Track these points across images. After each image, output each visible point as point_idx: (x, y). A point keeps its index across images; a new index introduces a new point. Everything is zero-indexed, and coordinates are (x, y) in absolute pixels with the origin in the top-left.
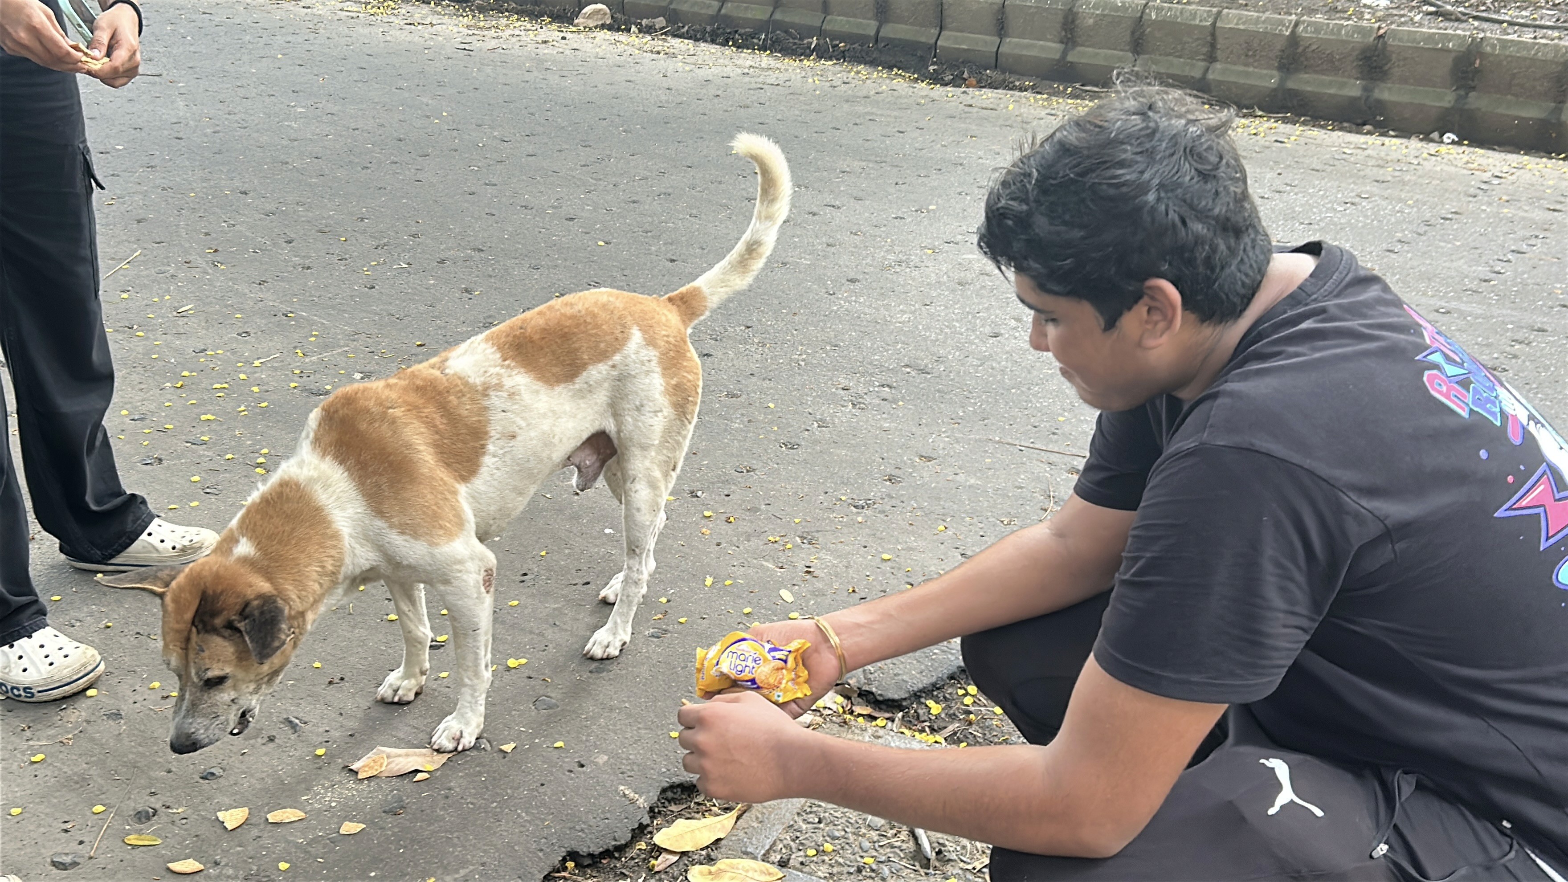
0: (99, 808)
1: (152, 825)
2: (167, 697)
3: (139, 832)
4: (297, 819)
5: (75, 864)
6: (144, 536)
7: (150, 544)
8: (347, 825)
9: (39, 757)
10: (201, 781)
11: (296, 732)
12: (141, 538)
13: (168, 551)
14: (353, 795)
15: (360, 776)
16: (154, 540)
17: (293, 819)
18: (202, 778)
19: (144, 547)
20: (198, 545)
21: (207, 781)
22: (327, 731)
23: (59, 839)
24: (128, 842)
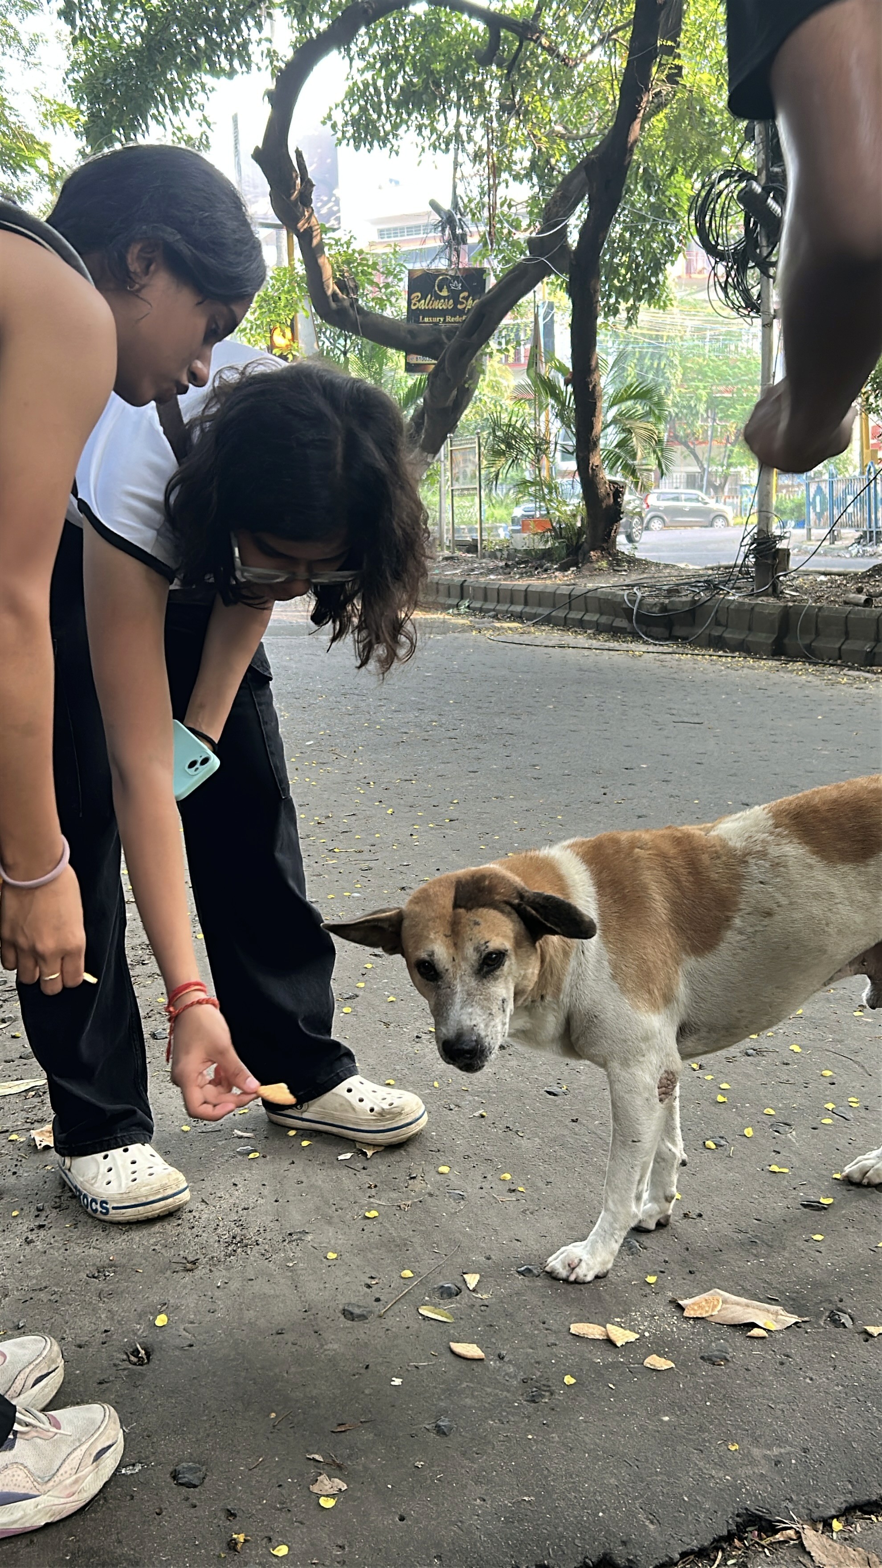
0: (407, 1273)
1: (451, 1303)
2: (514, 1191)
3: (436, 1306)
5: (363, 1317)
7: (346, 1100)
8: (654, 1359)
9: (374, 1213)
10: (517, 1275)
13: (364, 1113)
14: (672, 1331)
15: (686, 1314)
16: (353, 1098)
18: (518, 1272)
19: (341, 1105)
20: (398, 1110)
21: (522, 1277)
23: (359, 1292)
24: (421, 1311)
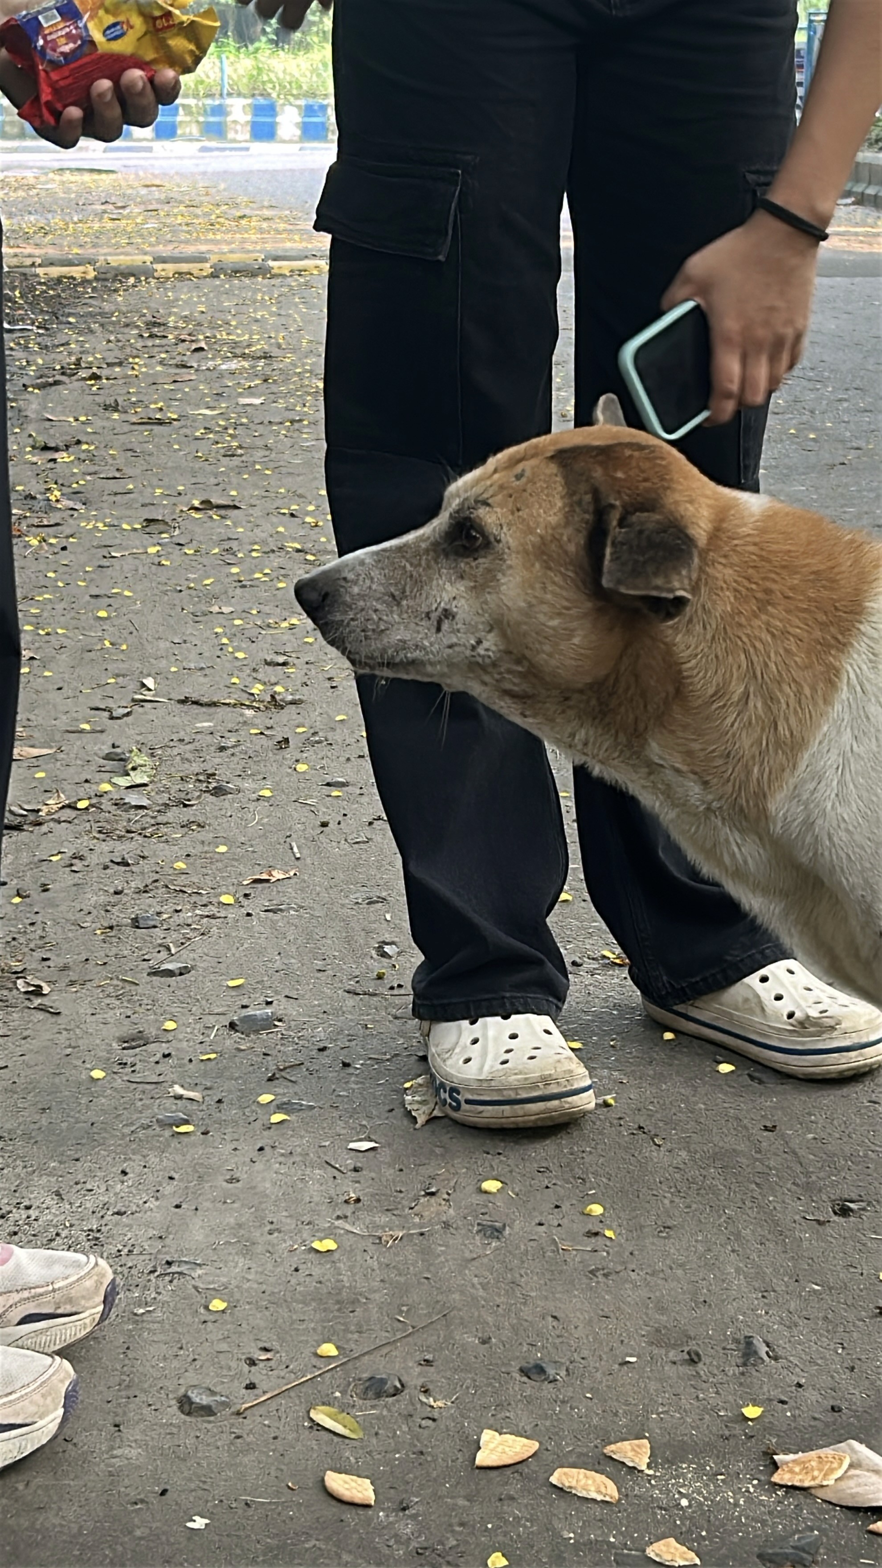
0: (329, 1349)
1: (373, 1407)
2: (596, 1234)
3: (344, 1408)
4: (599, 1498)
5: (207, 1411)
6: (753, 980)
7: (758, 996)
8: (668, 1545)
9: (329, 1244)
10: (517, 1375)
11: (745, 1365)
12: (746, 980)
13: (778, 1019)
14: (736, 1504)
15: (776, 1478)
16: (765, 992)
17: (593, 1495)
18: (522, 1370)
19: (746, 1000)
20: (831, 1022)
21: (525, 1379)
22: (799, 1385)
23: (230, 1369)
24: (313, 1414)
